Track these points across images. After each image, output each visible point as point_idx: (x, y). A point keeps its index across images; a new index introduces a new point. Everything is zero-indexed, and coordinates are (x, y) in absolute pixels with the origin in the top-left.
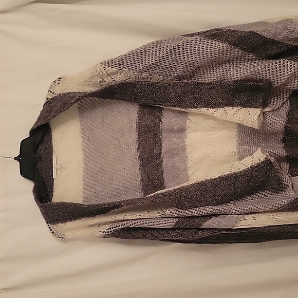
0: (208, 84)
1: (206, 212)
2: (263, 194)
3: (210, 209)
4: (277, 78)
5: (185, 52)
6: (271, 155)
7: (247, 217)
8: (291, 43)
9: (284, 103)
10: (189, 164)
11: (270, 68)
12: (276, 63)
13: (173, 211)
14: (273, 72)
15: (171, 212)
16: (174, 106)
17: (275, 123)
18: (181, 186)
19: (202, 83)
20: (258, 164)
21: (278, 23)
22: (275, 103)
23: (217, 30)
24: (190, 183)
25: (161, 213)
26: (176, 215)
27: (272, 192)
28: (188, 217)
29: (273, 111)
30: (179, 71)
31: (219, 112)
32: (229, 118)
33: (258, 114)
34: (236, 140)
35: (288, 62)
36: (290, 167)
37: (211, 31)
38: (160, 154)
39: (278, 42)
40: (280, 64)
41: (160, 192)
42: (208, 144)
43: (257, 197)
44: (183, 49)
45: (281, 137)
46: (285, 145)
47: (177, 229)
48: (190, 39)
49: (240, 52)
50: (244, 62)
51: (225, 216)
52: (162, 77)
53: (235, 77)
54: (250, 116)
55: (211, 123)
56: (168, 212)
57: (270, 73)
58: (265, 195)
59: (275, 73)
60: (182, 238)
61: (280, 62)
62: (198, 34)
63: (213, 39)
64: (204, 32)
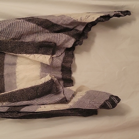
0: (27, 43)
1: (23, 104)
2: (50, 96)
3: (25, 102)
4: (58, 42)
5: (16, 27)
6: (55, 77)
7: (41, 106)
8: (64, 26)
9: (62, 53)
10: (17, 81)
11: (55, 37)
12: (58, 35)
13: (7, 103)
14: (56, 39)
15: (6, 104)
16: (10, 52)
17: (57, 62)
18: (12, 91)
19: (24, 42)
20: (48, 81)
21: (59, 16)
22: (58, 53)
23: (32, 17)
24: (17, 90)
25: (1, 104)
26: (8, 105)
27: (54, 94)
28: (14, 106)
29: (57, 57)
30: (13, 36)
31: (31, 56)
32: (36, 59)
33: (49, 58)
34: (40, 70)
35: (63, 35)
36: (64, 83)
37: (29, 18)
38: (3, 75)
39: (59, 25)
40: (59, 36)
41: (2, 94)
42: (27, 71)
43: (47, 97)
44: (15, 25)
45: (60, 69)
46: (62, 73)
47: (9, 112)
48: (18, 21)
49: (42, 28)
50: (44, 33)
51: (32, 106)
52: (5, 38)
53: (39, 40)
54: (46, 59)
55: (28, 61)
56: (4, 104)
57: (55, 39)
58: (51, 96)
59: (57, 39)
60: (11, 117)
61: (59, 34)
62: (23, 19)
63: (29, 21)
64: (26, 18)
